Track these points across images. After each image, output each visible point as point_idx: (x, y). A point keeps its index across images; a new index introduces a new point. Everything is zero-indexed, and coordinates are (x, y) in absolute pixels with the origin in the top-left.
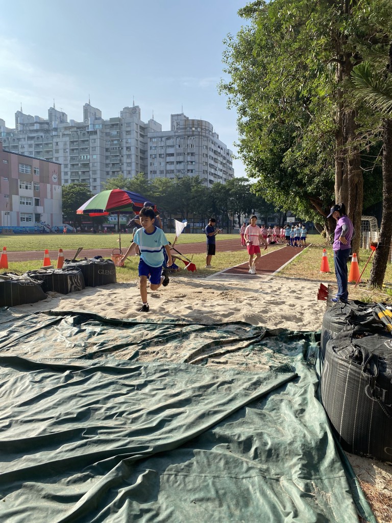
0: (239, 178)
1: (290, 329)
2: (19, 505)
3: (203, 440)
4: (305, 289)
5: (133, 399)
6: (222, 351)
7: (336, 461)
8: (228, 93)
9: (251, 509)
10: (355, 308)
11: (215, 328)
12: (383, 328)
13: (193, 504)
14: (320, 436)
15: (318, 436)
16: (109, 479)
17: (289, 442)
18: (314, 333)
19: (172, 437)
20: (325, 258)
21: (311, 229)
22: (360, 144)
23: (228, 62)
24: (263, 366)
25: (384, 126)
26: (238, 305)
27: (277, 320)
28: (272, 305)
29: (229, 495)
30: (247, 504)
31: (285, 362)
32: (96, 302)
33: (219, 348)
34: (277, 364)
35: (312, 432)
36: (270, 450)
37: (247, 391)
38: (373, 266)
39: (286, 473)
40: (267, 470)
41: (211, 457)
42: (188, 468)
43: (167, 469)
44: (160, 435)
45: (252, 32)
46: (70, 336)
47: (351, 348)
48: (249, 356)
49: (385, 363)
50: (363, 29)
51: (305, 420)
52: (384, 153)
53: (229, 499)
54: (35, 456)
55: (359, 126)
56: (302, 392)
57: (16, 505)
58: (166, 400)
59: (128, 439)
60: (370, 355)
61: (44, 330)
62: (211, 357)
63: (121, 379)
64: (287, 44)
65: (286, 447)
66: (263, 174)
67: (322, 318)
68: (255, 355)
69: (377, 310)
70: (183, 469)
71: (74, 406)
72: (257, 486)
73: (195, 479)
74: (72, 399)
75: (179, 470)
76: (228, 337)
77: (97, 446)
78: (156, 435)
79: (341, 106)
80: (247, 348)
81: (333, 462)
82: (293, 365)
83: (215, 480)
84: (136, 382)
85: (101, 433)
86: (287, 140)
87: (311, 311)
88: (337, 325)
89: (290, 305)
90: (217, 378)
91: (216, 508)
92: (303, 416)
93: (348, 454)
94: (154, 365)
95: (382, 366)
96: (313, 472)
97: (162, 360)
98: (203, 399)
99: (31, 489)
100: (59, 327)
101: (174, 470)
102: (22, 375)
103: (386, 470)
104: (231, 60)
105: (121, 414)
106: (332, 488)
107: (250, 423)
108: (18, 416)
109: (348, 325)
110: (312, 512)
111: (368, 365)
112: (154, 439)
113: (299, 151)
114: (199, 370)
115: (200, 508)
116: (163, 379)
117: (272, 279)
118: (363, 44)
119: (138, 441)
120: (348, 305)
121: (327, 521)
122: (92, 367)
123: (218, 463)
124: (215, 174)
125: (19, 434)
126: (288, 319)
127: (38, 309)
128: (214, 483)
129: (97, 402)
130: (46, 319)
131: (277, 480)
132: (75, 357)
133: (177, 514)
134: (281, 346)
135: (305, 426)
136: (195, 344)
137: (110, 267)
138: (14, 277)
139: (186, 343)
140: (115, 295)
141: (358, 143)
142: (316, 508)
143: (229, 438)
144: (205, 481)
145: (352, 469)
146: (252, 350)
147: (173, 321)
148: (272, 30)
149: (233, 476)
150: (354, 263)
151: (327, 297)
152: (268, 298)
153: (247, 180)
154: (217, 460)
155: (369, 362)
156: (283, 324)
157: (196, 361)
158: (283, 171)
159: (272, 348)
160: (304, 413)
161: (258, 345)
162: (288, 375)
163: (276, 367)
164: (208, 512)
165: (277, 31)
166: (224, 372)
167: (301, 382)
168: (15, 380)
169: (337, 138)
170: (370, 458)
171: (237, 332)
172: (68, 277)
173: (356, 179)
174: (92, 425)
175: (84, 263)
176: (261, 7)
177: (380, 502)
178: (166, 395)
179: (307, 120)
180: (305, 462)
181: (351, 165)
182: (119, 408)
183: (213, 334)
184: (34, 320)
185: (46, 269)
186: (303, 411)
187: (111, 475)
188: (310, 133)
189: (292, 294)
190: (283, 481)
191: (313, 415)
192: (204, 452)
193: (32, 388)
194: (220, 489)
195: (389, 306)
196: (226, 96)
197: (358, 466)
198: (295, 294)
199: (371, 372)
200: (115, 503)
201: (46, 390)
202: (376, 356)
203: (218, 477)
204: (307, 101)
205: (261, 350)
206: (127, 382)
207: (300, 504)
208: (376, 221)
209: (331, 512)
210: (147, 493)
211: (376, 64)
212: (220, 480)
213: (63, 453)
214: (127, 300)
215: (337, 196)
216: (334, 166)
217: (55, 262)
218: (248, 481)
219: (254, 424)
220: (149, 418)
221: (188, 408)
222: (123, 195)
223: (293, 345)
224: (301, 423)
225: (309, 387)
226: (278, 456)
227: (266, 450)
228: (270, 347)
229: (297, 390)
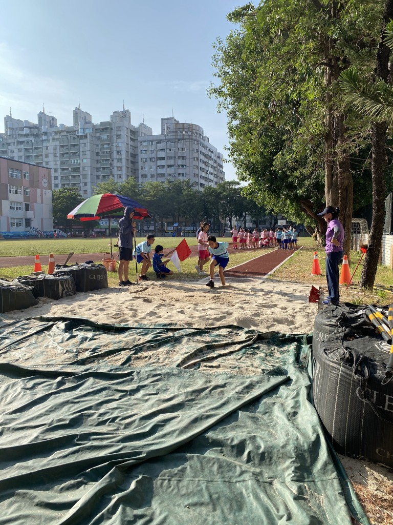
0: (230, 181)
1: (282, 332)
2: (12, 513)
3: (196, 444)
4: (297, 291)
5: (126, 405)
6: (214, 355)
7: (329, 463)
8: (218, 97)
9: (244, 513)
10: (345, 311)
11: (207, 332)
12: (374, 330)
13: (187, 509)
14: (313, 438)
15: (310, 439)
16: (102, 485)
17: (281, 445)
18: (306, 336)
19: (165, 442)
20: (316, 261)
21: (302, 231)
22: (350, 147)
23: (217, 66)
24: (255, 369)
25: (372, 129)
26: (230, 309)
27: (269, 323)
28: (264, 308)
29: (223, 499)
30: (240, 508)
31: (277, 365)
32: (88, 307)
33: (211, 352)
34: (269, 367)
35: (304, 435)
36: (263, 453)
37: (240, 395)
38: (364, 268)
39: (279, 476)
40: (261, 473)
41: (204, 461)
42: (181, 473)
43: (160, 474)
45: (241, 36)
46: (62, 342)
47: (341, 351)
48: (241, 360)
49: (376, 365)
50: (350, 33)
51: (297, 423)
52: (373, 156)
53: (222, 504)
54: (27, 463)
55: (348, 129)
56: (295, 393)
57: (9, 512)
58: (159, 405)
59: (122, 445)
60: (361, 357)
61: (35, 336)
62: (203, 361)
63: (113, 384)
64: (276, 48)
65: (279, 450)
66: (253, 177)
67: (313, 320)
68: (247, 359)
69: (368, 312)
70: (176, 474)
71: (66, 412)
72: (251, 490)
73: (188, 484)
74: (65, 405)
75: (173, 475)
76: (220, 341)
77: (90, 452)
78: (149, 441)
79: (330, 109)
80: (239, 352)
81: (325, 465)
82: (285, 367)
83: (209, 484)
84: (128, 388)
85: (94, 439)
86: (277, 144)
87: (303, 313)
88: (328, 327)
89: (282, 308)
90: (210, 382)
91: (210, 512)
92: (296, 419)
93: (341, 456)
94: (147, 370)
95: (373, 369)
96: (306, 475)
97: (154, 364)
98: (196, 404)
99: (24, 497)
100: (50, 333)
101: (167, 475)
102: (14, 381)
103: (378, 472)
104: (221, 64)
105: (114, 419)
106: (325, 490)
107: (243, 427)
108: (10, 423)
109: (340, 327)
110: (305, 514)
111: (359, 367)
112: (147, 445)
113: (290, 154)
114: (192, 375)
115: (194, 513)
116: (156, 384)
117: (263, 282)
118: (350, 48)
119: (131, 446)
120: (339, 307)
121: (320, 523)
122: (84, 373)
123: (211, 467)
124: (206, 178)
125: (12, 442)
126: (280, 321)
127: (30, 315)
128: (207, 487)
129: (89, 408)
130: (37, 325)
131: (271, 483)
132: (67, 363)
133: (171, 519)
134: (273, 349)
135: (298, 428)
136: (187, 348)
137: (102, 271)
138: (5, 283)
139: (178, 347)
140: (107, 300)
141: (348, 146)
142: (310, 511)
143: (222, 442)
144: (198, 485)
145: (345, 471)
146: (244, 353)
147: (165, 325)
148: (261, 35)
149: (226, 481)
150: (345, 265)
151: (319, 299)
152: (260, 301)
153: (238, 183)
154: (210, 465)
155: (360, 364)
156: (274, 327)
157: (189, 365)
158: (273, 173)
159: (264, 351)
160: (297, 416)
161: (251, 348)
162: (281, 378)
163: (268, 370)
164: (202, 517)
165: (266, 35)
166: (216, 376)
167: (293, 385)
168: (6, 388)
169: (327, 140)
170: (362, 459)
171: (230, 335)
172: (60, 283)
173: (346, 182)
174: (85, 431)
175: (75, 268)
176: (250, 12)
177: (373, 503)
178: (157, 401)
179: (297, 123)
180: (298, 465)
181: (340, 168)
182: (112, 414)
183: (205, 337)
184: (26, 327)
185: (36, 274)
186: (295, 414)
187: (104, 482)
188: (299, 136)
189: (283, 297)
190: (277, 484)
191: (306, 418)
192: (197, 456)
193: (24, 395)
194: (214, 493)
195: (379, 308)
196: (216, 100)
197: (351, 468)
198: (287, 297)
199: (362, 374)
200: (108, 509)
201: (38, 396)
202: (367, 357)
203: (212, 481)
204: (297, 104)
205: (253, 354)
206: (119, 387)
207: (293, 506)
208: (367, 223)
209: (324, 514)
210: (141, 498)
211: (364, 68)
212: (214, 485)
213: (56, 459)
214: (119, 304)
215: (327, 199)
216: (324, 169)
217: (45, 268)
218: (242, 485)
219: (247, 428)
220: (142, 423)
221: (181, 413)
222: (115, 199)
223: (285, 348)
224: (294, 425)
225: (302, 390)
226: (271, 459)
227: (259, 454)
228: (262, 350)
229: (289, 392)
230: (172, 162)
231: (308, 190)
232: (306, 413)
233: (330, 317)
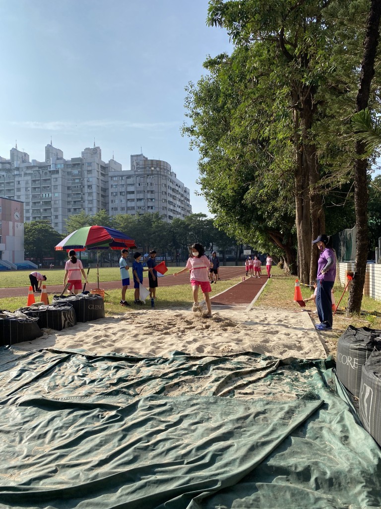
0: (197, 213)
3: (261, 473)
4: (289, 318)
5: (175, 435)
6: (244, 382)
8: (190, 135)
11: (227, 360)
14: (376, 462)
15: (373, 463)
17: (347, 469)
18: (323, 361)
19: (229, 472)
20: (298, 288)
22: (332, 182)
23: (189, 107)
24: (289, 395)
25: (354, 166)
27: (280, 349)
28: (269, 334)
31: (307, 390)
33: (240, 380)
34: (301, 393)
35: (365, 458)
36: (330, 480)
37: (284, 421)
38: (351, 295)
39: (353, 502)
40: (334, 500)
41: (276, 490)
42: (256, 503)
43: (233, 505)
44: (217, 470)
45: (211, 81)
48: (272, 386)
51: (353, 447)
52: (356, 190)
54: (98, 500)
56: (339, 418)
58: (208, 435)
62: (236, 388)
64: (252, 93)
65: (346, 475)
66: (224, 210)
68: (276, 385)
70: (252, 504)
75: (249, 506)
76: (243, 368)
77: (157, 487)
78: (212, 471)
80: (266, 378)
82: (316, 392)
86: (247, 180)
88: (358, 351)
89: (285, 334)
90: (249, 409)
92: (349, 443)
96: (379, 499)
97: (188, 394)
98: (245, 431)
104: (192, 106)
107: (302, 453)
112: (213, 475)
114: (229, 402)
117: (252, 309)
118: (331, 93)
119: (198, 478)
120: (359, 332)
123: (284, 495)
124: (175, 211)
126: (290, 347)
127: (40, 346)
129: (140, 441)
134: (296, 374)
135: (356, 453)
137: (99, 301)
138: (11, 315)
143: (286, 470)
146: (271, 379)
148: (236, 81)
152: (261, 328)
153: (205, 216)
154: (282, 493)
156: (288, 353)
157: (224, 393)
158: (243, 206)
159: (289, 376)
160: (349, 440)
161: (276, 374)
162: (315, 404)
163: (301, 395)
165: (240, 81)
166: (253, 403)
167: (331, 409)
169: (296, 176)
171: (250, 362)
172: (62, 313)
175: (73, 298)
176: (224, 60)
178: (207, 430)
180: (369, 489)
181: (312, 201)
182: (164, 445)
183: (227, 365)
185: (37, 306)
186: (346, 438)
191: (360, 442)
192: (267, 485)
196: (188, 138)
205: (280, 379)
213: (124, 496)
216: (295, 200)
219: (304, 454)
220: (199, 454)
221: (234, 441)
222: (102, 231)
223: (307, 373)
224: (351, 451)
225: (345, 413)
226: (340, 485)
227: (327, 480)
228: (287, 376)
229: (332, 417)
230: (141, 196)
231: (277, 222)
232: (359, 437)
233: (356, 341)
